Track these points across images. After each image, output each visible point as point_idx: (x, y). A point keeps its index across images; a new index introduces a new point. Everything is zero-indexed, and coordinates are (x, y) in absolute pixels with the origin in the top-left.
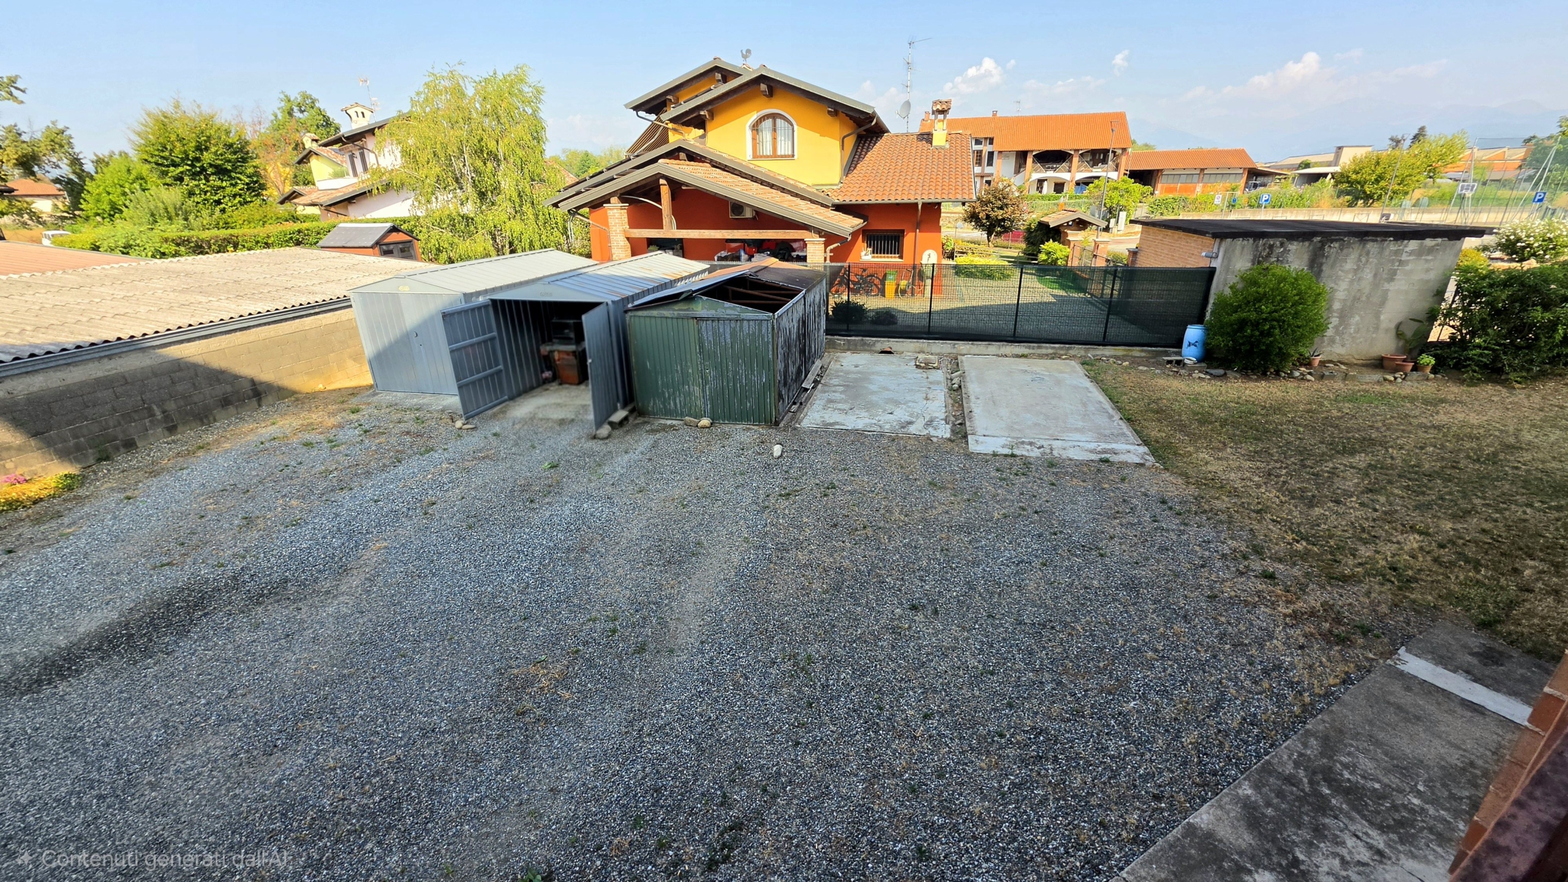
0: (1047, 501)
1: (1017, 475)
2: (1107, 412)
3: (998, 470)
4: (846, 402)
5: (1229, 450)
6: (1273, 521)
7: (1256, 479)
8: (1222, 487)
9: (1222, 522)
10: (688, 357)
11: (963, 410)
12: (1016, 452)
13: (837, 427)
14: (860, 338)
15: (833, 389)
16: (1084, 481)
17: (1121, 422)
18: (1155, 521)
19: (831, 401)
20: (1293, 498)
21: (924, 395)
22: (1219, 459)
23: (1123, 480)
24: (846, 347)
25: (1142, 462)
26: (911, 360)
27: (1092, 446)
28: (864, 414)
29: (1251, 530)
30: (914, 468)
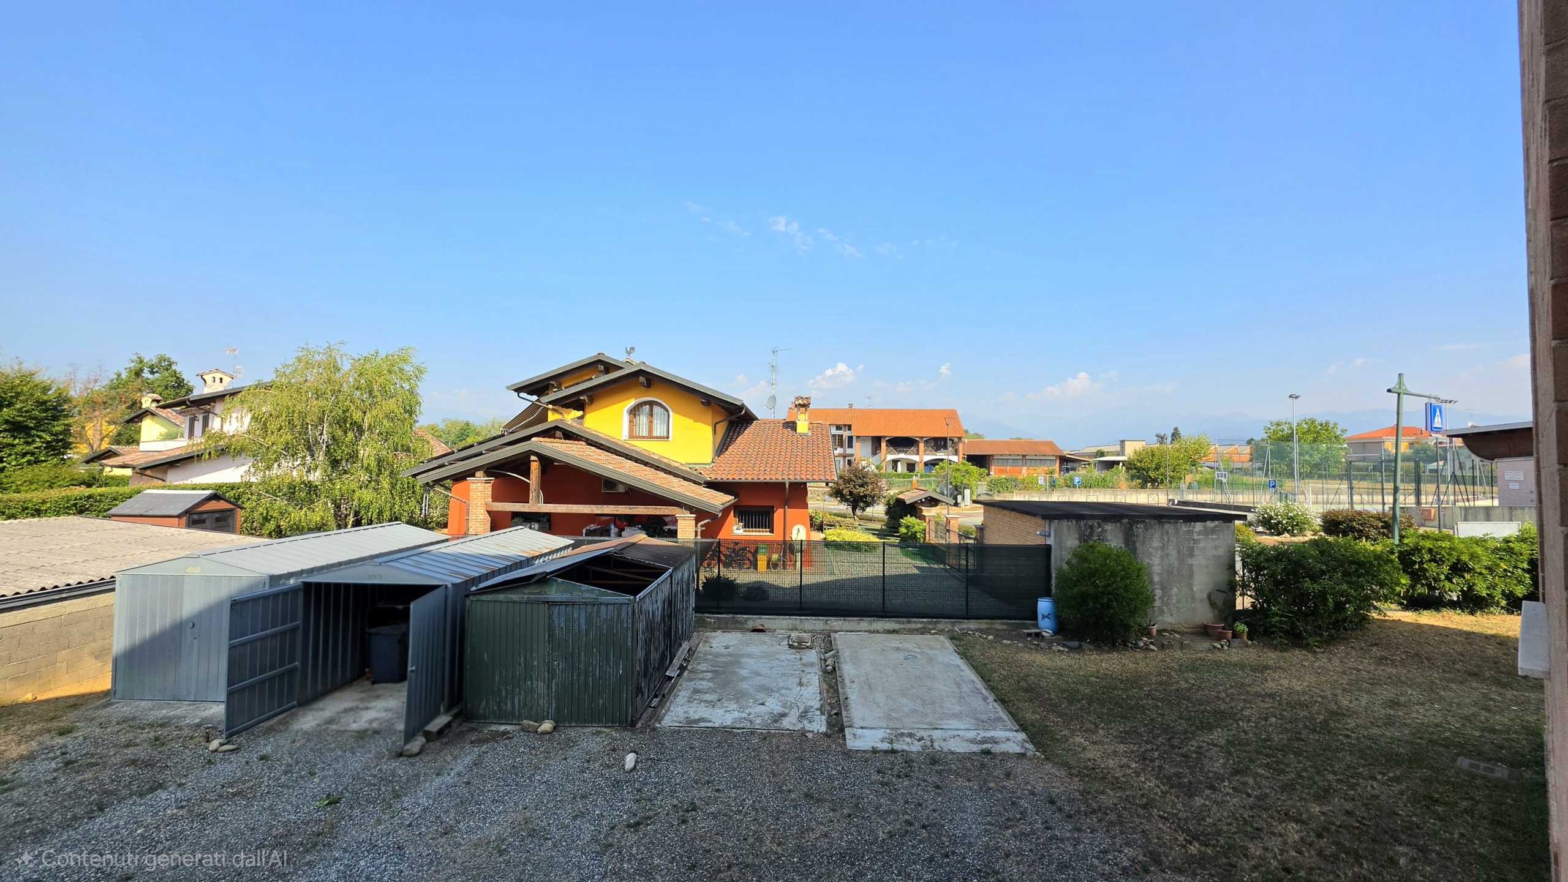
0: (934, 811)
1: (899, 776)
2: (981, 693)
3: (879, 772)
4: (714, 691)
5: (1101, 732)
6: (1162, 817)
7: (1134, 765)
8: (1104, 778)
9: (1112, 824)
10: (535, 646)
11: (838, 697)
12: (897, 746)
13: (703, 724)
14: (731, 616)
15: (701, 676)
16: (969, 780)
17: (995, 704)
18: (1048, 828)
19: (696, 691)
20: (1172, 787)
21: (798, 680)
22: (1094, 743)
23: (1008, 775)
24: (716, 626)
25: (1023, 751)
26: (783, 639)
27: (972, 734)
28: (733, 706)
29: (1143, 831)
30: (788, 775)
